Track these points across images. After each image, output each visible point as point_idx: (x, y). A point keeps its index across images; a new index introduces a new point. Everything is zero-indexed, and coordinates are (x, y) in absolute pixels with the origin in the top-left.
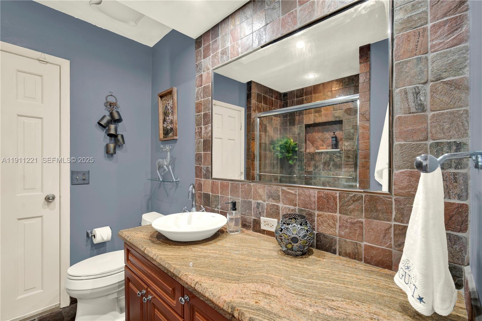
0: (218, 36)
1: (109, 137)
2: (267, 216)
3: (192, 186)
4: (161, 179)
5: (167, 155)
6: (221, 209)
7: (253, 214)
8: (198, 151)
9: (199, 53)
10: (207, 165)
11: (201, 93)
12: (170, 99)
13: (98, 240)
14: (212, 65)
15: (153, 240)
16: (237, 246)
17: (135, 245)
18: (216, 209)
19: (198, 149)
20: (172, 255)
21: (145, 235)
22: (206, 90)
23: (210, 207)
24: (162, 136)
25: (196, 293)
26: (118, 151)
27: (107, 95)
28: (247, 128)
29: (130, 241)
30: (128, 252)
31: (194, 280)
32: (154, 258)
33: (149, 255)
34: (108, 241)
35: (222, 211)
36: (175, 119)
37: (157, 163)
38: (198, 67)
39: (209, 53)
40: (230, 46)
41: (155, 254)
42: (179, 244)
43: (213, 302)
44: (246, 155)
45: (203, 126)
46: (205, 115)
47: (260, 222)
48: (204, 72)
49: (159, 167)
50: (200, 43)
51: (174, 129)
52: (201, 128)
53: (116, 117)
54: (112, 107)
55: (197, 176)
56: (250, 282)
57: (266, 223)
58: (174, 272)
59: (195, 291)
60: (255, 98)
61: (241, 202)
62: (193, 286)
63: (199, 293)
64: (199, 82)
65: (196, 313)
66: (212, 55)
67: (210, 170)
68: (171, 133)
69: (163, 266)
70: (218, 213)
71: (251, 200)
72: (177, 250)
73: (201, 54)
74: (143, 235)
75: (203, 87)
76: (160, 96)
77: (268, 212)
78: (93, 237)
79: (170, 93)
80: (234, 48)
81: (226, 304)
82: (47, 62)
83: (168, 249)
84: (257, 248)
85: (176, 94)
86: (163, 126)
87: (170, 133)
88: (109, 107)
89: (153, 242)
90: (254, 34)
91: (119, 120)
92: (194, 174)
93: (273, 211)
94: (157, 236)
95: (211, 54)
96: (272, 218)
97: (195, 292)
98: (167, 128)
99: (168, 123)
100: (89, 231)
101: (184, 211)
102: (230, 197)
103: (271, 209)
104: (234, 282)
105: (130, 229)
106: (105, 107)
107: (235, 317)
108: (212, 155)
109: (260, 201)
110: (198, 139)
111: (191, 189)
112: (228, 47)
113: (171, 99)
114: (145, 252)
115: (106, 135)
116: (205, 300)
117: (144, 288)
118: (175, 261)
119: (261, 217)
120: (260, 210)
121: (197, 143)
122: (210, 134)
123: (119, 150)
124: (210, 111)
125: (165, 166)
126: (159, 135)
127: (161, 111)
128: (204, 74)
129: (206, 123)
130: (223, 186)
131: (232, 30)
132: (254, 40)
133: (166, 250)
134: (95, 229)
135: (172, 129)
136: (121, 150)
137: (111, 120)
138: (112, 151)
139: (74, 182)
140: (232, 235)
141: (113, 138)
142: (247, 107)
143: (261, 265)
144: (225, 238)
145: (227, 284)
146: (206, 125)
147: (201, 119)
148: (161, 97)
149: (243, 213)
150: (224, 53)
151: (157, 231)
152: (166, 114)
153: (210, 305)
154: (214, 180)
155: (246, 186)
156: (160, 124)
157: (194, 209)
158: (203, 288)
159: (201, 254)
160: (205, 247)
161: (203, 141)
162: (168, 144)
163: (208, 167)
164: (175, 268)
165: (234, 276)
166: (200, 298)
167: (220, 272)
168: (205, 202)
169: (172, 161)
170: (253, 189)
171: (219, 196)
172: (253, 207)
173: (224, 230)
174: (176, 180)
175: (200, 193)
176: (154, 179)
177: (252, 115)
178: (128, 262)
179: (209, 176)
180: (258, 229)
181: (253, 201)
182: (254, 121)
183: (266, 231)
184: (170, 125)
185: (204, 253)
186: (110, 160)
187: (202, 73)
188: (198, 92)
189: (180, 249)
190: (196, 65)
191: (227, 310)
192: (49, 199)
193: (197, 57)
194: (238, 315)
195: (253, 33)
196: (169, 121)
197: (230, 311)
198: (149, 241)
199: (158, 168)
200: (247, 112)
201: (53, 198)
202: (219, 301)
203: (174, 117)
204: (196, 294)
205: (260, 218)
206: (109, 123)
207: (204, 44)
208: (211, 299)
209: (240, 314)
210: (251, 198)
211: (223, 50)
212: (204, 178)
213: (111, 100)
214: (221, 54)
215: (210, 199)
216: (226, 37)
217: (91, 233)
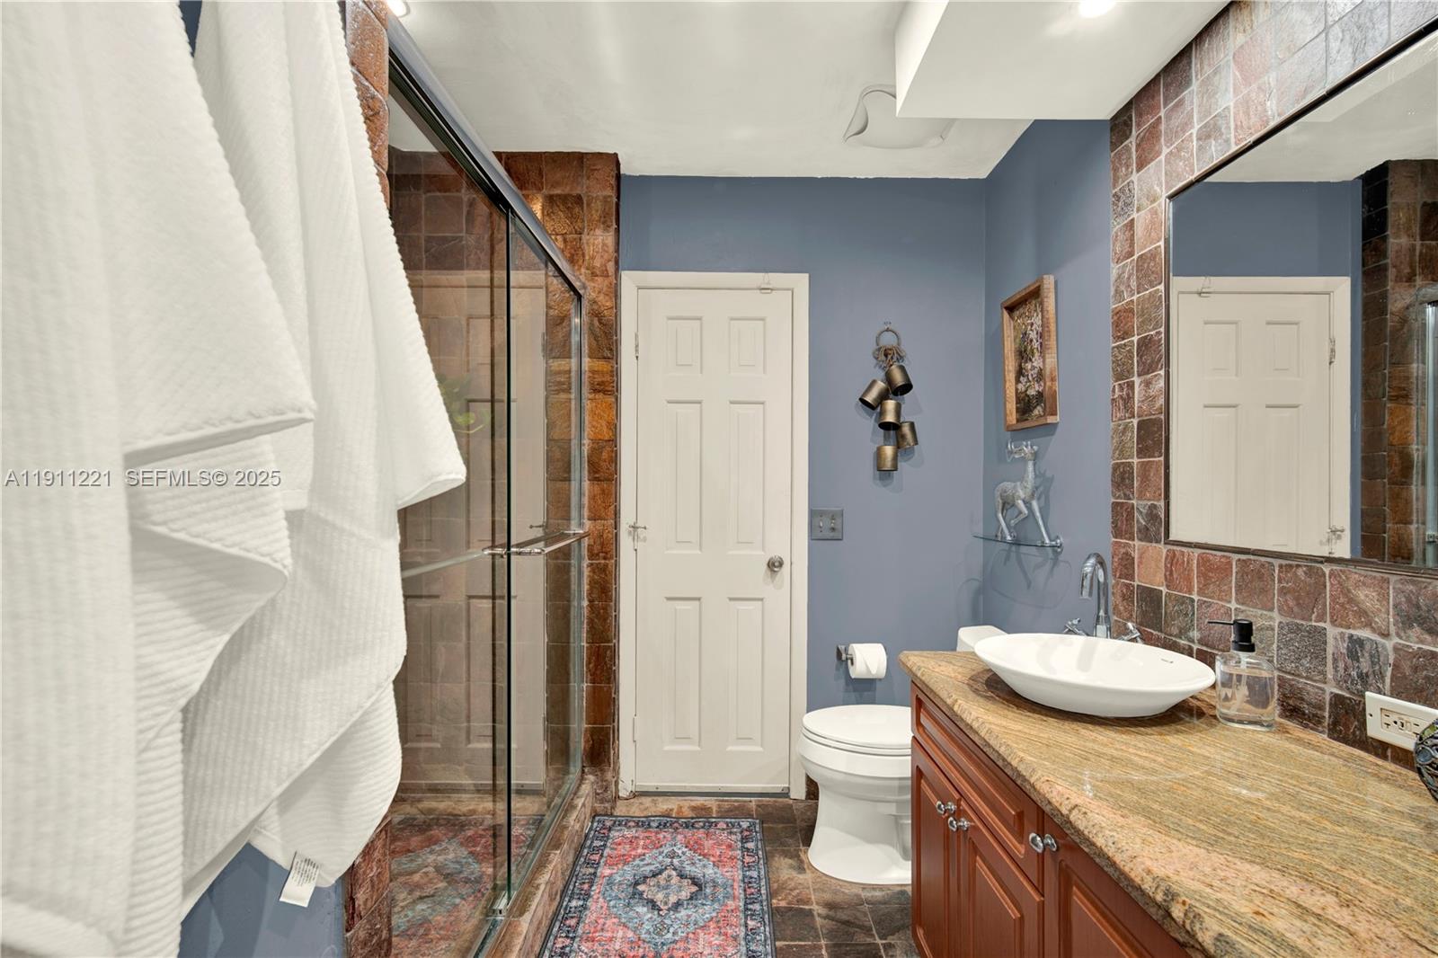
0: (1188, 83)
1: (882, 431)
2: (1396, 693)
3: (1092, 561)
4: (1009, 538)
5: (1025, 471)
6: (1200, 642)
7: (1330, 676)
8: (1122, 455)
9: (1124, 157)
10: (1149, 500)
11: (1129, 278)
12: (1036, 311)
13: (857, 671)
14: (1167, 182)
15: (976, 687)
16: (1242, 762)
17: (934, 689)
18: (1183, 642)
19: (1121, 451)
20: (1019, 731)
21: (959, 673)
22: (1146, 265)
23: (1161, 631)
24: (1015, 417)
25: (1073, 831)
26: (903, 464)
27: (878, 332)
28: (1365, 355)
29: (923, 678)
30: (919, 706)
31: (1068, 799)
32: (975, 725)
33: (964, 716)
34: (880, 680)
35: (1205, 648)
36: (1048, 368)
37: (997, 494)
38: (1118, 201)
39: (1157, 148)
40: (1232, 104)
41: (977, 718)
42: (1044, 712)
43: (1115, 863)
44: (1359, 463)
45: (1136, 380)
46: (1145, 344)
47: (1364, 709)
48: (1138, 210)
49: (1004, 504)
50: (1128, 125)
51: (1046, 394)
52: (1131, 386)
53: (899, 379)
54: (889, 357)
55: (1117, 532)
56: (1254, 862)
57: (1395, 717)
58: (1019, 769)
59: (1068, 825)
60: (1409, 228)
61: (1281, 628)
62: (1065, 812)
63: (1078, 832)
64: (1122, 246)
65: (1074, 888)
66: (1165, 151)
67: (1163, 516)
68: (1039, 408)
69: (994, 749)
70: (1190, 655)
71: (1321, 624)
72: (1034, 723)
73: (1130, 158)
74: (954, 671)
75: (1135, 257)
76: (1007, 308)
77: (1405, 677)
78: (849, 661)
79: (1035, 294)
80: (1248, 108)
81: (1149, 879)
82: (772, 290)
83: (1011, 715)
84: (1326, 789)
85: (1052, 296)
86: (1017, 390)
87: (1035, 407)
88: (883, 358)
89: (976, 691)
90: (1336, 30)
91: (907, 387)
92: (1109, 527)
93: (1427, 677)
94: (987, 681)
95: (1164, 147)
96: (1425, 704)
97: (1069, 829)
98: (1028, 393)
99: (1030, 378)
100: (842, 648)
101: (1070, 632)
102: (1233, 605)
103: (1415, 669)
104: (1194, 842)
105: (925, 653)
106: (875, 361)
107: (1173, 919)
108: (1167, 467)
109: (1364, 633)
110: (1119, 420)
111: (1088, 569)
112: (1227, 108)
113: (1039, 310)
114: (956, 708)
115: (877, 425)
116: (1095, 853)
117: (952, 799)
118: (1026, 744)
119: (1368, 694)
120: (1365, 665)
121: (1115, 431)
122: (1161, 401)
123: (905, 461)
124: (1162, 329)
125: (1020, 502)
126: (1006, 415)
127: (1010, 347)
128: (1141, 218)
129: (1146, 369)
130: (1207, 568)
131: (1242, 47)
132: (1333, 53)
133: (1006, 717)
134: (854, 645)
135: (1040, 394)
136: (910, 458)
137: (887, 390)
138: (888, 464)
139: (815, 535)
140: (1235, 730)
141: (892, 433)
142: (1365, 274)
143: (1322, 837)
144: (1200, 731)
145: (1167, 838)
146: (1148, 373)
147: (1132, 358)
148: (1011, 309)
149: (1290, 667)
150: (1207, 134)
151: (990, 670)
152: (1023, 355)
153: (1106, 869)
154: (1175, 548)
155: (1300, 572)
156: (1007, 385)
157: (1102, 629)
158: (1091, 823)
159: (1105, 750)
160: (1124, 736)
161: (1139, 423)
162: (1030, 439)
163: (1154, 506)
164: (1021, 760)
165: (1199, 829)
166: (1082, 846)
167: (1155, 806)
168: (1144, 614)
169: (1041, 489)
170: (1332, 585)
171: (1193, 601)
172: (1330, 650)
173: (1204, 709)
174: (1051, 540)
175: (1127, 586)
176: (991, 538)
177: (1391, 297)
178: (918, 729)
179: (1159, 533)
180: (1354, 733)
181: (1332, 632)
182: (1404, 321)
183: (1394, 748)
184: (1036, 385)
185: (1116, 749)
186: (885, 486)
187: (1135, 215)
188: (1119, 276)
189: (1044, 723)
190: (1115, 195)
191: (1151, 894)
192: (774, 566)
193: (1116, 170)
194: (1182, 915)
195: (1327, 29)
196: (1032, 373)
197: (1159, 897)
198: (966, 687)
199: (1000, 508)
200: (1365, 290)
201: (781, 564)
202: (1131, 865)
203: (1048, 361)
204: (1072, 834)
205: (1363, 696)
206: (883, 397)
207: (1139, 125)
208: (1110, 855)
209: (1191, 915)
210: (1321, 618)
211: (1205, 126)
212: (1140, 540)
213: (888, 340)
214: (1199, 139)
215: (1159, 607)
216: (1217, 77)
217: (846, 650)
